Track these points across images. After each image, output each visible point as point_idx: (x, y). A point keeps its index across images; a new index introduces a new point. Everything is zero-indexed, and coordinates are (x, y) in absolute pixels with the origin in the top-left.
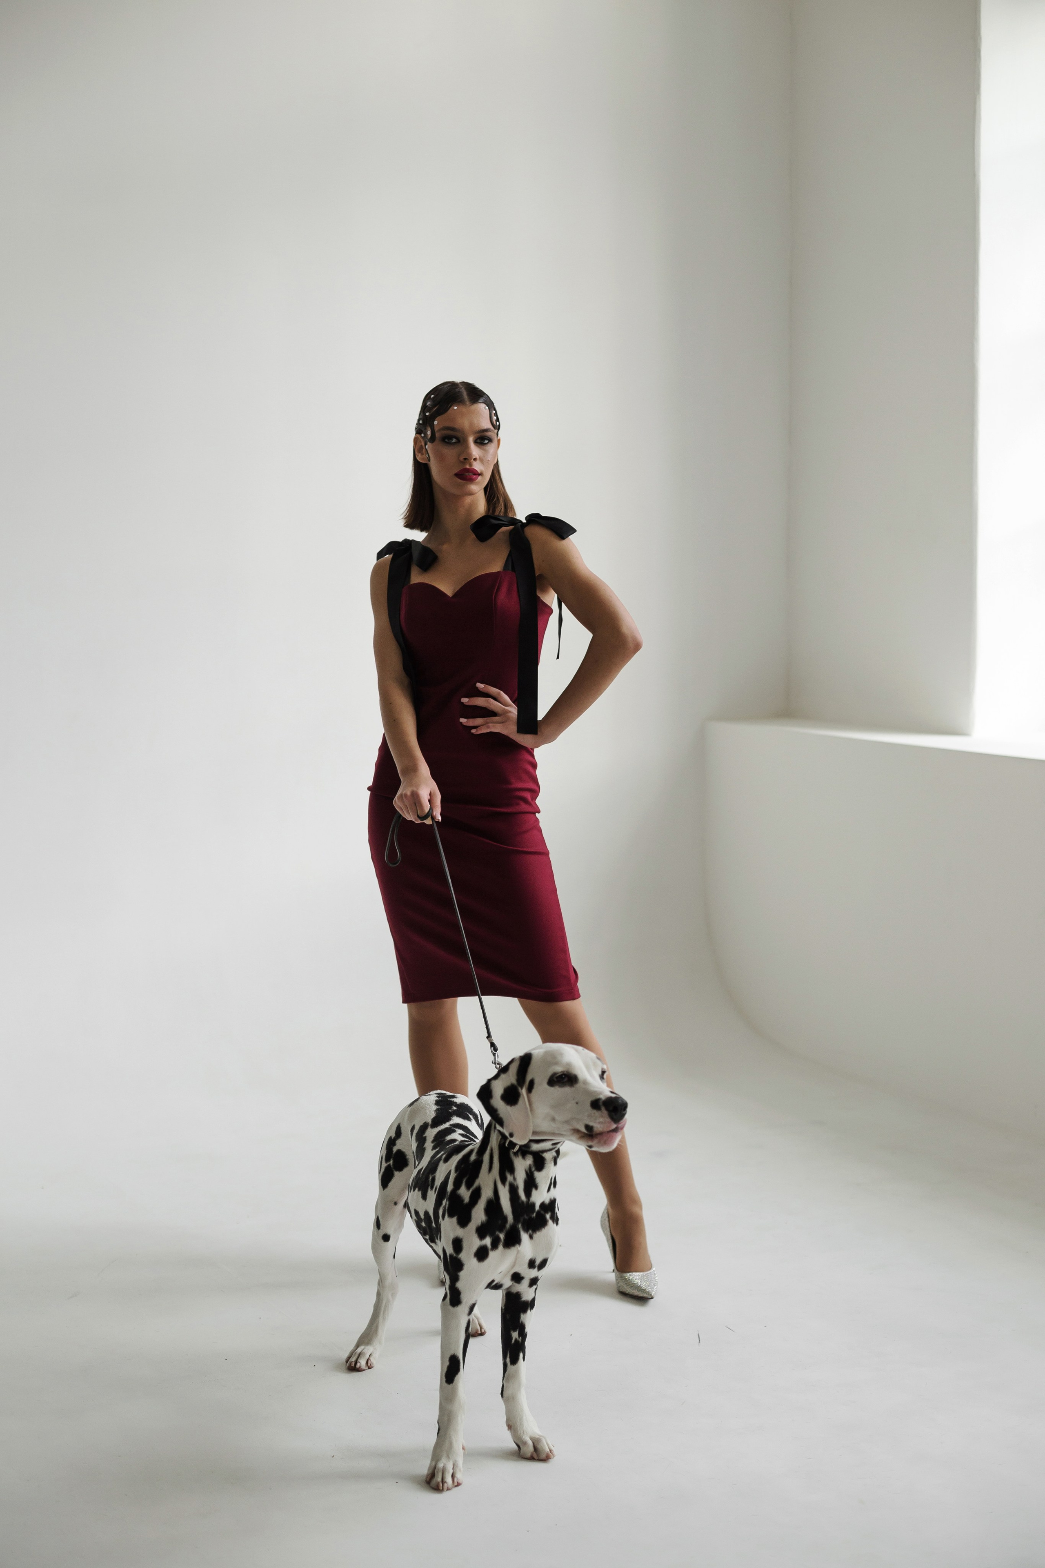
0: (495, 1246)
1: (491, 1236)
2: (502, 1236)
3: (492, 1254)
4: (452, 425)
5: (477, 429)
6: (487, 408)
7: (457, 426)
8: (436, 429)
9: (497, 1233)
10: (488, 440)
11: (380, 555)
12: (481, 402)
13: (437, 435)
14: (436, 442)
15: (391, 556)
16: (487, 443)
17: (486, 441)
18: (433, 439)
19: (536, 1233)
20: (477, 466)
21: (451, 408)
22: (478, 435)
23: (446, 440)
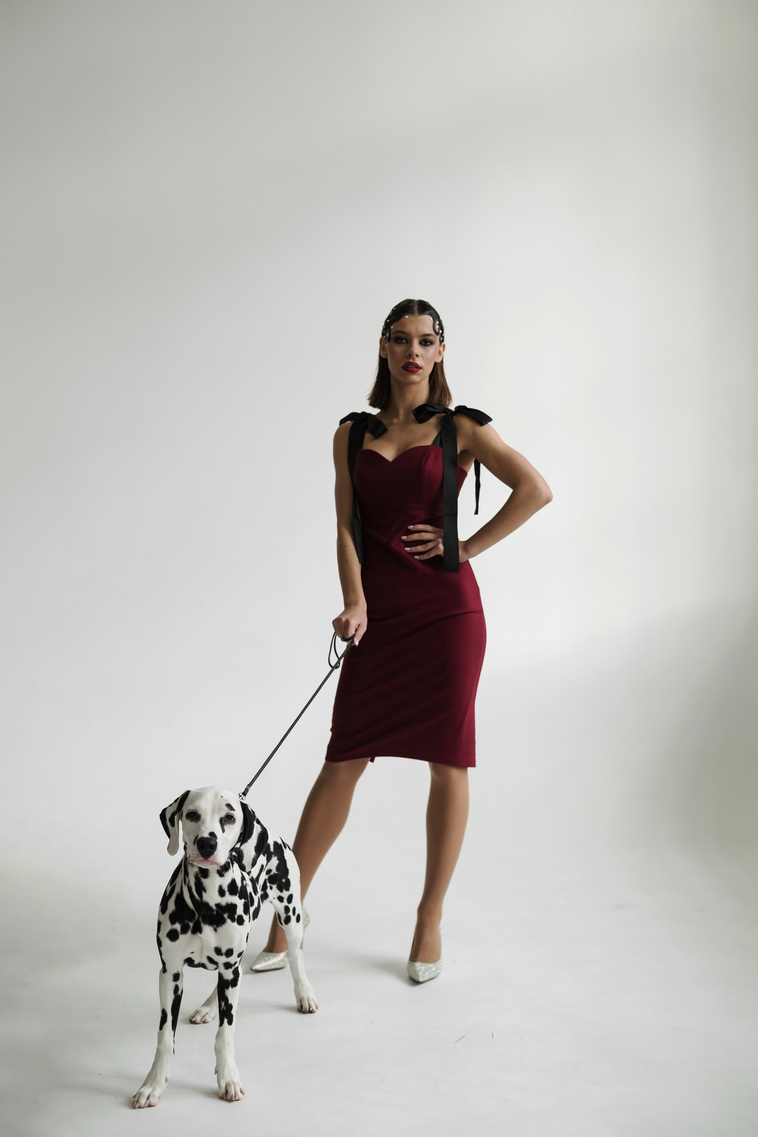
0: (184, 931)
1: (180, 922)
2: (191, 925)
3: (182, 937)
4: (403, 330)
5: (421, 333)
6: (431, 319)
7: (406, 330)
8: (392, 332)
9: (187, 921)
10: (429, 342)
11: (342, 422)
12: (427, 314)
13: (392, 336)
14: (392, 341)
15: (352, 422)
16: (429, 345)
17: (429, 344)
18: (389, 339)
19: (218, 928)
20: (419, 361)
21: (404, 317)
22: (422, 338)
23: (399, 341)
